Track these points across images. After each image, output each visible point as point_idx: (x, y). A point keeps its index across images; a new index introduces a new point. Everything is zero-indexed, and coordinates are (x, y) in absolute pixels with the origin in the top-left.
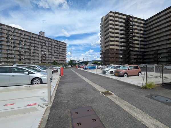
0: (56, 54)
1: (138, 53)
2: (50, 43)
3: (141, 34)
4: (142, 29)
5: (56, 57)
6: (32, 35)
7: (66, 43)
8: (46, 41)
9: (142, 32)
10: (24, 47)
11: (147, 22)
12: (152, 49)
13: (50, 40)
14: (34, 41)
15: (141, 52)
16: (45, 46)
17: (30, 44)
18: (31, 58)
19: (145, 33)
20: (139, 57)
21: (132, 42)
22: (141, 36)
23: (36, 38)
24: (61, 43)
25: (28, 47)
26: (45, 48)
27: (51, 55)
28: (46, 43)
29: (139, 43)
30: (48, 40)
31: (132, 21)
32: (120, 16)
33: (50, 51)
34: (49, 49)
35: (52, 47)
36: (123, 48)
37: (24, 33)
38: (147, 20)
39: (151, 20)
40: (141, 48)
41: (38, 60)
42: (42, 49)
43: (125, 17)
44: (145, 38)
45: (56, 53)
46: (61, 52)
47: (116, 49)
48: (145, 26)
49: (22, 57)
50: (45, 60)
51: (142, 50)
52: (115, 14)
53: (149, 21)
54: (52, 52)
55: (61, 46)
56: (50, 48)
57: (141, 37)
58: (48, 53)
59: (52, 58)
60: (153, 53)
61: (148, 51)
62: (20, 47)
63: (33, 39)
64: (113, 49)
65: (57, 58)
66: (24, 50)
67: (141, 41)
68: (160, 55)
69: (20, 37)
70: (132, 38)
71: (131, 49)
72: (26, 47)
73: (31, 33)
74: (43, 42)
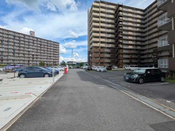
0: (46, 55)
1: (133, 52)
2: (39, 43)
3: (137, 27)
4: (139, 21)
5: (46, 57)
6: (16, 35)
7: (59, 43)
8: (34, 40)
9: (138, 25)
10: (6, 47)
11: (146, 12)
12: (151, 46)
13: (39, 40)
14: (19, 41)
15: (136, 50)
16: (32, 46)
17: (15, 44)
18: (16, 58)
19: (143, 26)
20: (133, 56)
21: (122, 37)
22: (138, 30)
23: (22, 37)
24: (53, 43)
25: (12, 47)
26: (32, 49)
27: (40, 55)
28: (34, 43)
29: (135, 38)
30: (36, 39)
31: (121, 11)
32: (107, 6)
33: (39, 51)
34: (37, 50)
35: (41, 47)
36: (110, 46)
37: (7, 33)
38: (146, 9)
39: (151, 9)
40: (136, 45)
41: (24, 61)
42: (29, 50)
43: (113, 7)
44: (142, 33)
45: (47, 53)
46: (52, 53)
47: (102, 47)
48: (143, 18)
49: (4, 58)
50: (33, 61)
51: (139, 48)
52: (100, 4)
53: (148, 10)
54: (41, 53)
55: (52, 45)
56: (39, 48)
57: (136, 32)
58: (36, 54)
59: (41, 58)
60: (151, 51)
61: (146, 49)
62: (3, 47)
63: (18, 38)
64: (98, 47)
65: (47, 59)
66: (6, 50)
67: (136, 36)
68: (161, 53)
69: (3, 37)
70: (122, 32)
71: (121, 46)
72: (10, 47)
73: (15, 32)
74: (30, 41)
